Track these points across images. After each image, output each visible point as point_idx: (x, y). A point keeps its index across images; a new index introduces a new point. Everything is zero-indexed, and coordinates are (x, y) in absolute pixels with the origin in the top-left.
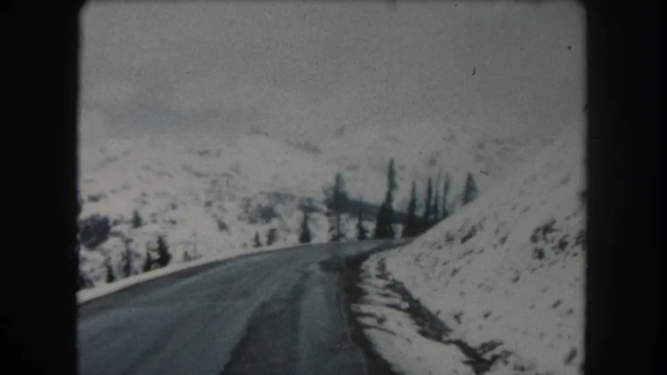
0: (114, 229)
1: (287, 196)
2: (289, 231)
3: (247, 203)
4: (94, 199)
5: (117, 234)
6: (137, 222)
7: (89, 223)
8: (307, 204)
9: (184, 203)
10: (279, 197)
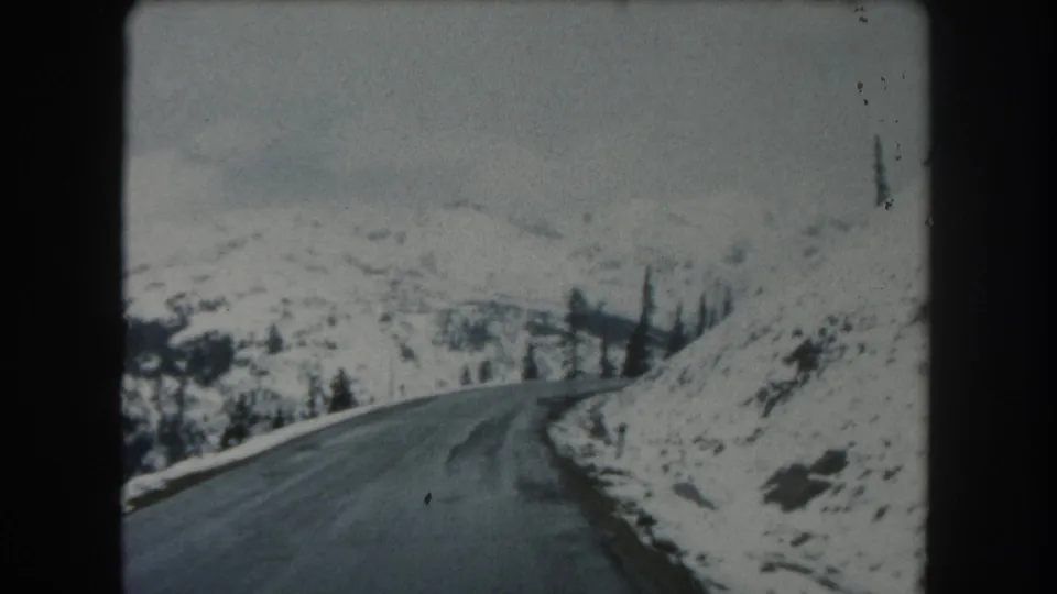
0: (241, 354)
1: (508, 308)
2: (511, 364)
3: (446, 317)
4: (210, 307)
5: (245, 362)
6: (275, 345)
7: (202, 345)
8: (539, 321)
9: (348, 317)
10: (497, 309)
